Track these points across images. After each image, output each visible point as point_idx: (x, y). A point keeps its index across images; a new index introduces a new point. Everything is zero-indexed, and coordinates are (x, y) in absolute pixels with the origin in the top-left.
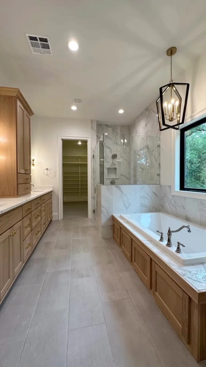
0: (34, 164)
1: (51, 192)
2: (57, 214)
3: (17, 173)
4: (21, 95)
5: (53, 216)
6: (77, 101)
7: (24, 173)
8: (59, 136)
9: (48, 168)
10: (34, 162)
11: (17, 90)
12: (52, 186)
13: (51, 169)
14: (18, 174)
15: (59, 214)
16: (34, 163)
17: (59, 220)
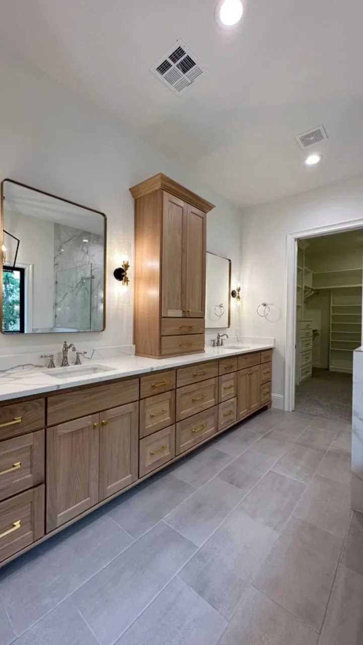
0: (240, 297)
1: (270, 349)
2: (281, 396)
3: (161, 317)
4: (171, 182)
5: (272, 400)
6: (311, 139)
7: (181, 316)
8: (290, 234)
9: (267, 302)
10: (240, 292)
11: (160, 176)
12: (273, 338)
13: (272, 305)
14: (163, 319)
15: (284, 398)
16: (239, 295)
17: (284, 410)
